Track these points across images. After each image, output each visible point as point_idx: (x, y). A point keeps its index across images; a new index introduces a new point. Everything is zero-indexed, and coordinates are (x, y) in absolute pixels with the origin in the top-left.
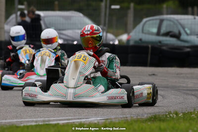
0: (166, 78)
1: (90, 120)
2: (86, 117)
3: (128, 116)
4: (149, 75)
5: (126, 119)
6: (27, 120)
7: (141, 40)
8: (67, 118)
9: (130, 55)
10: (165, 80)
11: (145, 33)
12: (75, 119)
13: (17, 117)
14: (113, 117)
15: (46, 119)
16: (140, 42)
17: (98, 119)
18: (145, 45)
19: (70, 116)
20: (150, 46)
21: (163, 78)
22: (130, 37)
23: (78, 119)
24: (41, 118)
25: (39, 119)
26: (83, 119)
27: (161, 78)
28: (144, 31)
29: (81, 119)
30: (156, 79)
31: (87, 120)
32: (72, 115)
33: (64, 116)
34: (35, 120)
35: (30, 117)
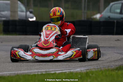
1: (76, 70)
2: (74, 68)
3: (101, 67)
4: (115, 40)
5: (100, 69)
6: (35, 71)
7: (109, 17)
8: (61, 69)
9: (102, 28)
11: (112, 13)
12: (66, 70)
13: (28, 70)
15: (48, 70)
16: (109, 18)
17: (82, 69)
18: (112, 20)
19: (64, 68)
20: (115, 21)
22: (102, 15)
23: (69, 70)
24: (44, 69)
25: (42, 70)
26: (72, 69)
28: (111, 12)
29: (70, 70)
30: (120, 43)
31: (75, 70)
34: (40, 71)
35: (37, 69)
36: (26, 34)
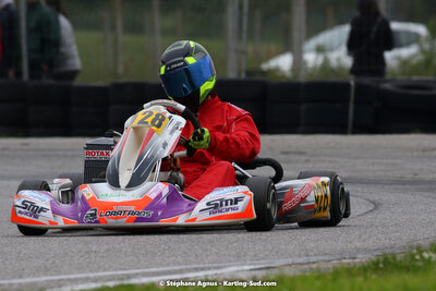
0: (399, 161)
2: (216, 265)
3: (320, 258)
5: (312, 266)
8: (170, 268)
9: (303, 107)
10: (394, 165)
12: (188, 271)
14: (279, 262)
15: (119, 272)
17: (246, 268)
19: (180, 264)
20: (352, 83)
21: (389, 161)
23: (196, 270)
24: (104, 270)
25: (101, 274)
27: (384, 161)
30: (373, 164)
31: (219, 272)
32: (180, 259)
33: (161, 265)
35: (80, 269)
36: (27, 135)
